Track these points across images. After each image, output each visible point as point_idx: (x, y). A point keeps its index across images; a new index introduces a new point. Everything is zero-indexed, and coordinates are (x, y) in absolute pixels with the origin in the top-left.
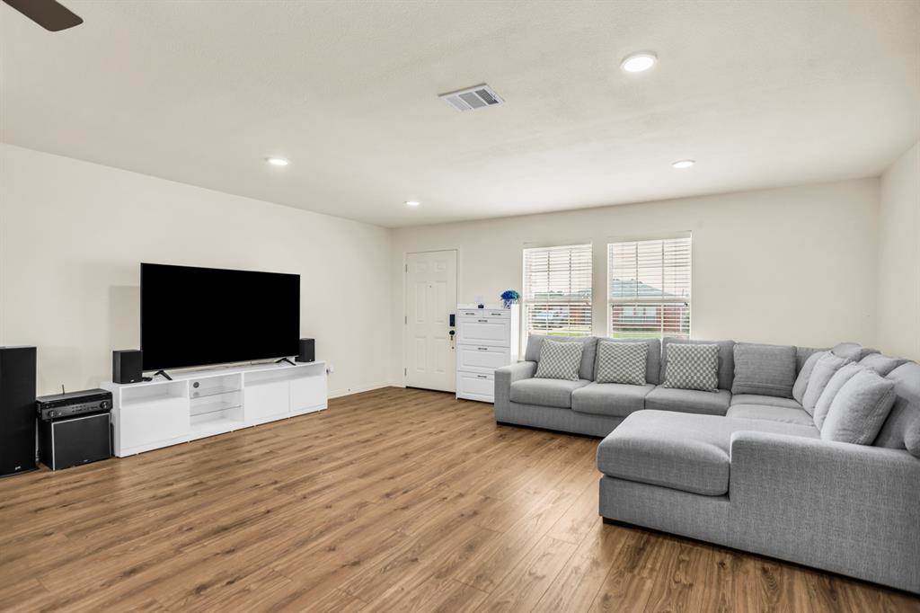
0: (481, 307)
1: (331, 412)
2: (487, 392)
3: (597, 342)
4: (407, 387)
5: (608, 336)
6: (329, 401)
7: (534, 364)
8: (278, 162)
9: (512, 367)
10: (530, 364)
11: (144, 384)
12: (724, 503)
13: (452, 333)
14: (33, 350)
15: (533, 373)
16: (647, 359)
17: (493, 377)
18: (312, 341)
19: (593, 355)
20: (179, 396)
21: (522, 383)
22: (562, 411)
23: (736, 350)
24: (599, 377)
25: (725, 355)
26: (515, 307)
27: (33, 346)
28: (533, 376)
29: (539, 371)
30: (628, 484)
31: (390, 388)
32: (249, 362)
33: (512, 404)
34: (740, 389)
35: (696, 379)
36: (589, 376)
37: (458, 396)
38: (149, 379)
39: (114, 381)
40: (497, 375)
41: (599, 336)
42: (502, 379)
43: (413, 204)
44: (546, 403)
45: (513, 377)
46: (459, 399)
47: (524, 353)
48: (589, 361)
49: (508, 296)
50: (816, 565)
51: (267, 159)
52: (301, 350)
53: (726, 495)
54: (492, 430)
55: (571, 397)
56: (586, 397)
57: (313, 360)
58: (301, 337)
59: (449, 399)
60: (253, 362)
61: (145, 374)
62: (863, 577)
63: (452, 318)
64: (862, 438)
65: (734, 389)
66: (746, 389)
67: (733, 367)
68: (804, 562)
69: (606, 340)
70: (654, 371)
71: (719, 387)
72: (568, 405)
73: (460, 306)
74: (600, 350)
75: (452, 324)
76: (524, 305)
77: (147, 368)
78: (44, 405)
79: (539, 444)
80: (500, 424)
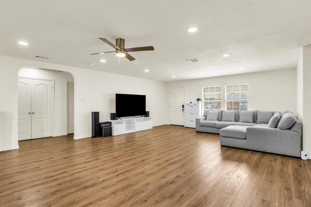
0: (191, 103)
1: (153, 129)
2: (193, 125)
3: (222, 111)
4: (171, 125)
5: (225, 110)
6: (153, 127)
7: (206, 117)
8: (147, 71)
9: (200, 118)
10: (205, 117)
11: (117, 120)
12: (245, 140)
13: (183, 110)
14: (99, 112)
15: (205, 119)
16: (235, 115)
17: (195, 121)
18: (149, 112)
19: (221, 115)
20: (123, 123)
21: (202, 121)
22: (213, 128)
23: (258, 112)
24: (223, 120)
25: (255, 114)
26: (200, 102)
27: (98, 111)
28: (205, 120)
29: (207, 119)
30: (226, 138)
31: (166, 125)
32: (134, 117)
33: (200, 127)
34: (259, 122)
35: (248, 120)
36: (220, 120)
37: (185, 126)
38: (117, 119)
39: (111, 120)
40: (196, 119)
41: (223, 110)
42: (198, 121)
43: (174, 77)
44: (209, 126)
45: (200, 120)
46: (185, 127)
47: (203, 115)
48: (220, 116)
49: (198, 100)
50: (262, 151)
51: (144, 70)
52: (146, 114)
53: (246, 139)
54: (195, 133)
55: (215, 124)
56: (219, 124)
57: (149, 116)
58: (146, 111)
59: (182, 127)
60: (136, 116)
61: (117, 118)
62: (270, 152)
63: (183, 106)
64: (272, 127)
65: (257, 122)
66: (260, 122)
67: (257, 117)
68: (260, 151)
69: (225, 111)
70: (237, 118)
71: (254, 122)
72: (214, 126)
73: (185, 103)
74: (223, 113)
75: (183, 107)
76: (203, 102)
77: (117, 117)
78: (101, 124)
79: (207, 135)
80: (197, 132)
